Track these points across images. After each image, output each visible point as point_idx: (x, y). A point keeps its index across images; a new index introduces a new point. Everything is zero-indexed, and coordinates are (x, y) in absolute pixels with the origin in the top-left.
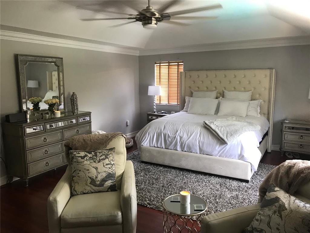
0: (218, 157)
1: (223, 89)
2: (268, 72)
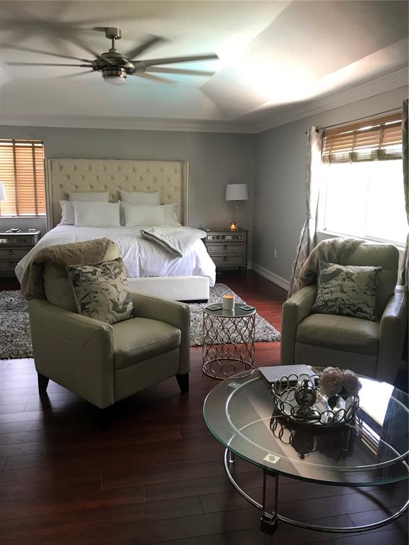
0: (166, 277)
1: (118, 189)
2: (178, 165)
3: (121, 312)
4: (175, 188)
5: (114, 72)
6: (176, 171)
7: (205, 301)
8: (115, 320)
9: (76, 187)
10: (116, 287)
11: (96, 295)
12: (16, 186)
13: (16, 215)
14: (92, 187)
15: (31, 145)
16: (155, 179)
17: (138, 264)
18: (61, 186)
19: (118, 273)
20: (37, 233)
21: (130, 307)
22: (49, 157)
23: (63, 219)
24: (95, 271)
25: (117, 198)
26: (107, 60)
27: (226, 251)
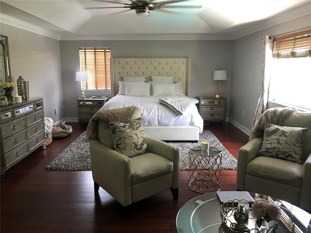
0: (173, 127)
1: (150, 74)
2: (185, 60)
3: (139, 150)
4: (183, 73)
5: (142, 10)
6: (183, 63)
7: (196, 142)
8: (136, 154)
9: (127, 73)
10: (136, 135)
11: (125, 140)
12: (96, 73)
13: (95, 89)
14: (136, 73)
15: (104, 50)
16: (171, 69)
17: (157, 118)
18: (119, 73)
19: (138, 127)
20: (106, 99)
21: (145, 146)
22: (113, 57)
23: (120, 91)
24: (125, 126)
25: (149, 79)
26: (138, 3)
27: (212, 111)
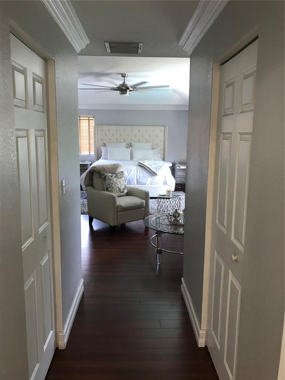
0: (150, 185)
2: (162, 128)
3: (122, 193)
5: (124, 92)
6: (161, 131)
8: (120, 195)
9: (110, 140)
10: (120, 182)
11: (112, 185)
14: (117, 140)
15: (88, 118)
16: (150, 136)
17: (136, 178)
18: (102, 139)
19: (121, 177)
22: (96, 125)
24: (112, 176)
